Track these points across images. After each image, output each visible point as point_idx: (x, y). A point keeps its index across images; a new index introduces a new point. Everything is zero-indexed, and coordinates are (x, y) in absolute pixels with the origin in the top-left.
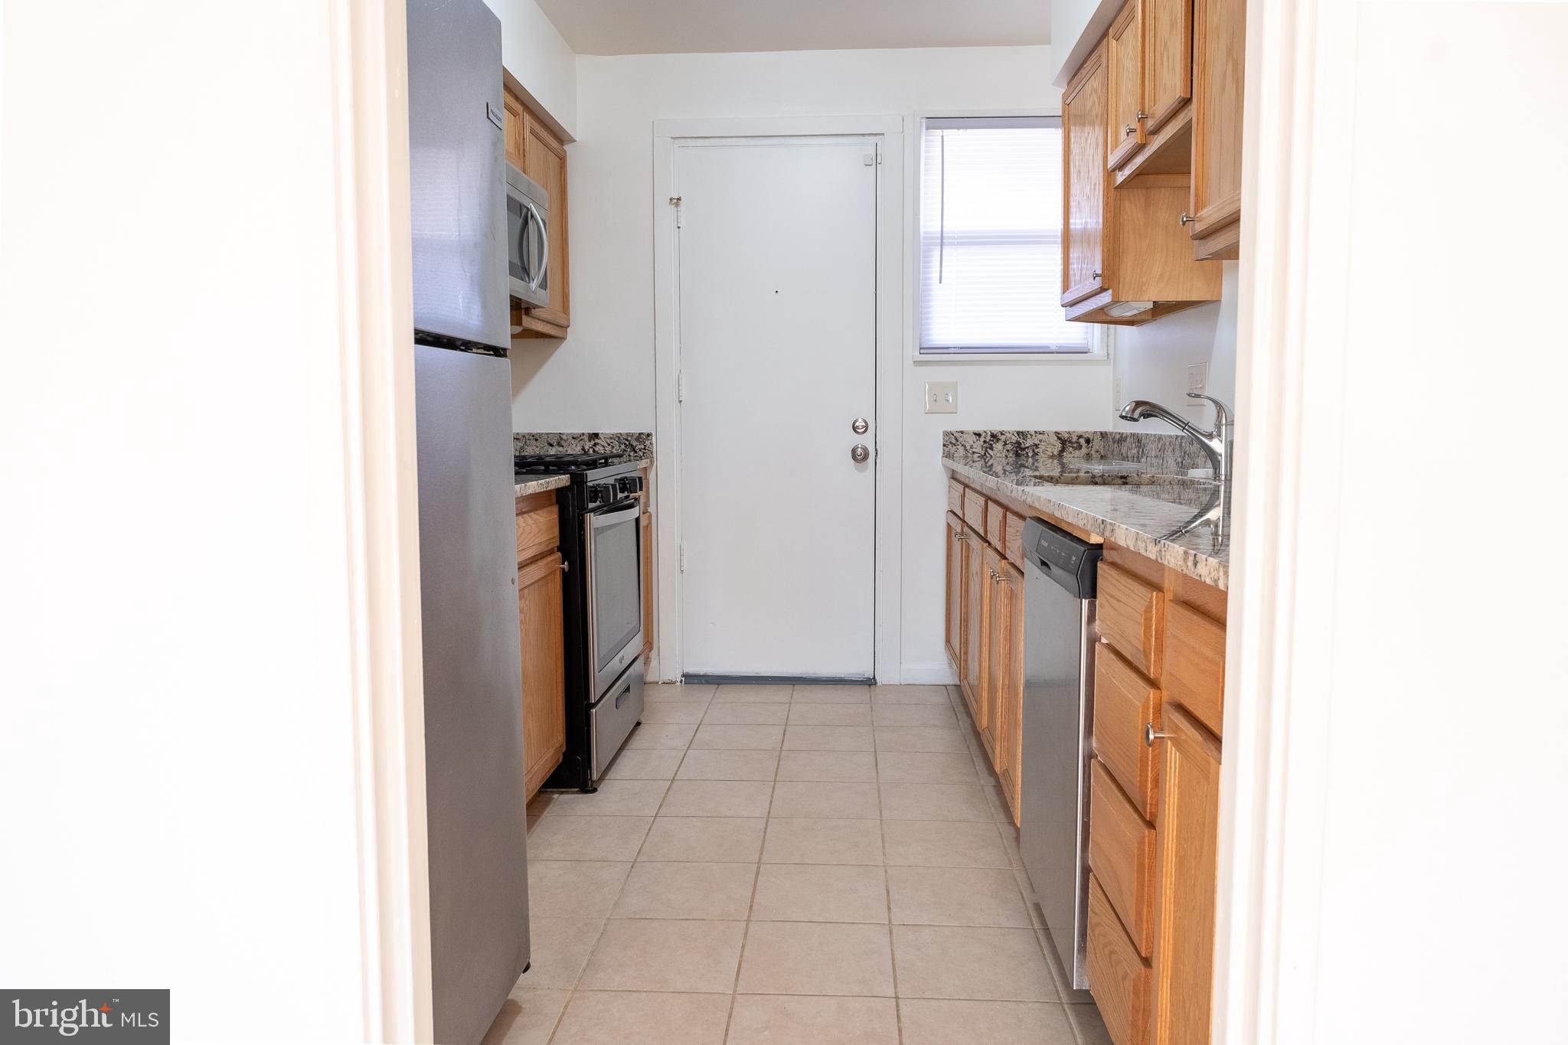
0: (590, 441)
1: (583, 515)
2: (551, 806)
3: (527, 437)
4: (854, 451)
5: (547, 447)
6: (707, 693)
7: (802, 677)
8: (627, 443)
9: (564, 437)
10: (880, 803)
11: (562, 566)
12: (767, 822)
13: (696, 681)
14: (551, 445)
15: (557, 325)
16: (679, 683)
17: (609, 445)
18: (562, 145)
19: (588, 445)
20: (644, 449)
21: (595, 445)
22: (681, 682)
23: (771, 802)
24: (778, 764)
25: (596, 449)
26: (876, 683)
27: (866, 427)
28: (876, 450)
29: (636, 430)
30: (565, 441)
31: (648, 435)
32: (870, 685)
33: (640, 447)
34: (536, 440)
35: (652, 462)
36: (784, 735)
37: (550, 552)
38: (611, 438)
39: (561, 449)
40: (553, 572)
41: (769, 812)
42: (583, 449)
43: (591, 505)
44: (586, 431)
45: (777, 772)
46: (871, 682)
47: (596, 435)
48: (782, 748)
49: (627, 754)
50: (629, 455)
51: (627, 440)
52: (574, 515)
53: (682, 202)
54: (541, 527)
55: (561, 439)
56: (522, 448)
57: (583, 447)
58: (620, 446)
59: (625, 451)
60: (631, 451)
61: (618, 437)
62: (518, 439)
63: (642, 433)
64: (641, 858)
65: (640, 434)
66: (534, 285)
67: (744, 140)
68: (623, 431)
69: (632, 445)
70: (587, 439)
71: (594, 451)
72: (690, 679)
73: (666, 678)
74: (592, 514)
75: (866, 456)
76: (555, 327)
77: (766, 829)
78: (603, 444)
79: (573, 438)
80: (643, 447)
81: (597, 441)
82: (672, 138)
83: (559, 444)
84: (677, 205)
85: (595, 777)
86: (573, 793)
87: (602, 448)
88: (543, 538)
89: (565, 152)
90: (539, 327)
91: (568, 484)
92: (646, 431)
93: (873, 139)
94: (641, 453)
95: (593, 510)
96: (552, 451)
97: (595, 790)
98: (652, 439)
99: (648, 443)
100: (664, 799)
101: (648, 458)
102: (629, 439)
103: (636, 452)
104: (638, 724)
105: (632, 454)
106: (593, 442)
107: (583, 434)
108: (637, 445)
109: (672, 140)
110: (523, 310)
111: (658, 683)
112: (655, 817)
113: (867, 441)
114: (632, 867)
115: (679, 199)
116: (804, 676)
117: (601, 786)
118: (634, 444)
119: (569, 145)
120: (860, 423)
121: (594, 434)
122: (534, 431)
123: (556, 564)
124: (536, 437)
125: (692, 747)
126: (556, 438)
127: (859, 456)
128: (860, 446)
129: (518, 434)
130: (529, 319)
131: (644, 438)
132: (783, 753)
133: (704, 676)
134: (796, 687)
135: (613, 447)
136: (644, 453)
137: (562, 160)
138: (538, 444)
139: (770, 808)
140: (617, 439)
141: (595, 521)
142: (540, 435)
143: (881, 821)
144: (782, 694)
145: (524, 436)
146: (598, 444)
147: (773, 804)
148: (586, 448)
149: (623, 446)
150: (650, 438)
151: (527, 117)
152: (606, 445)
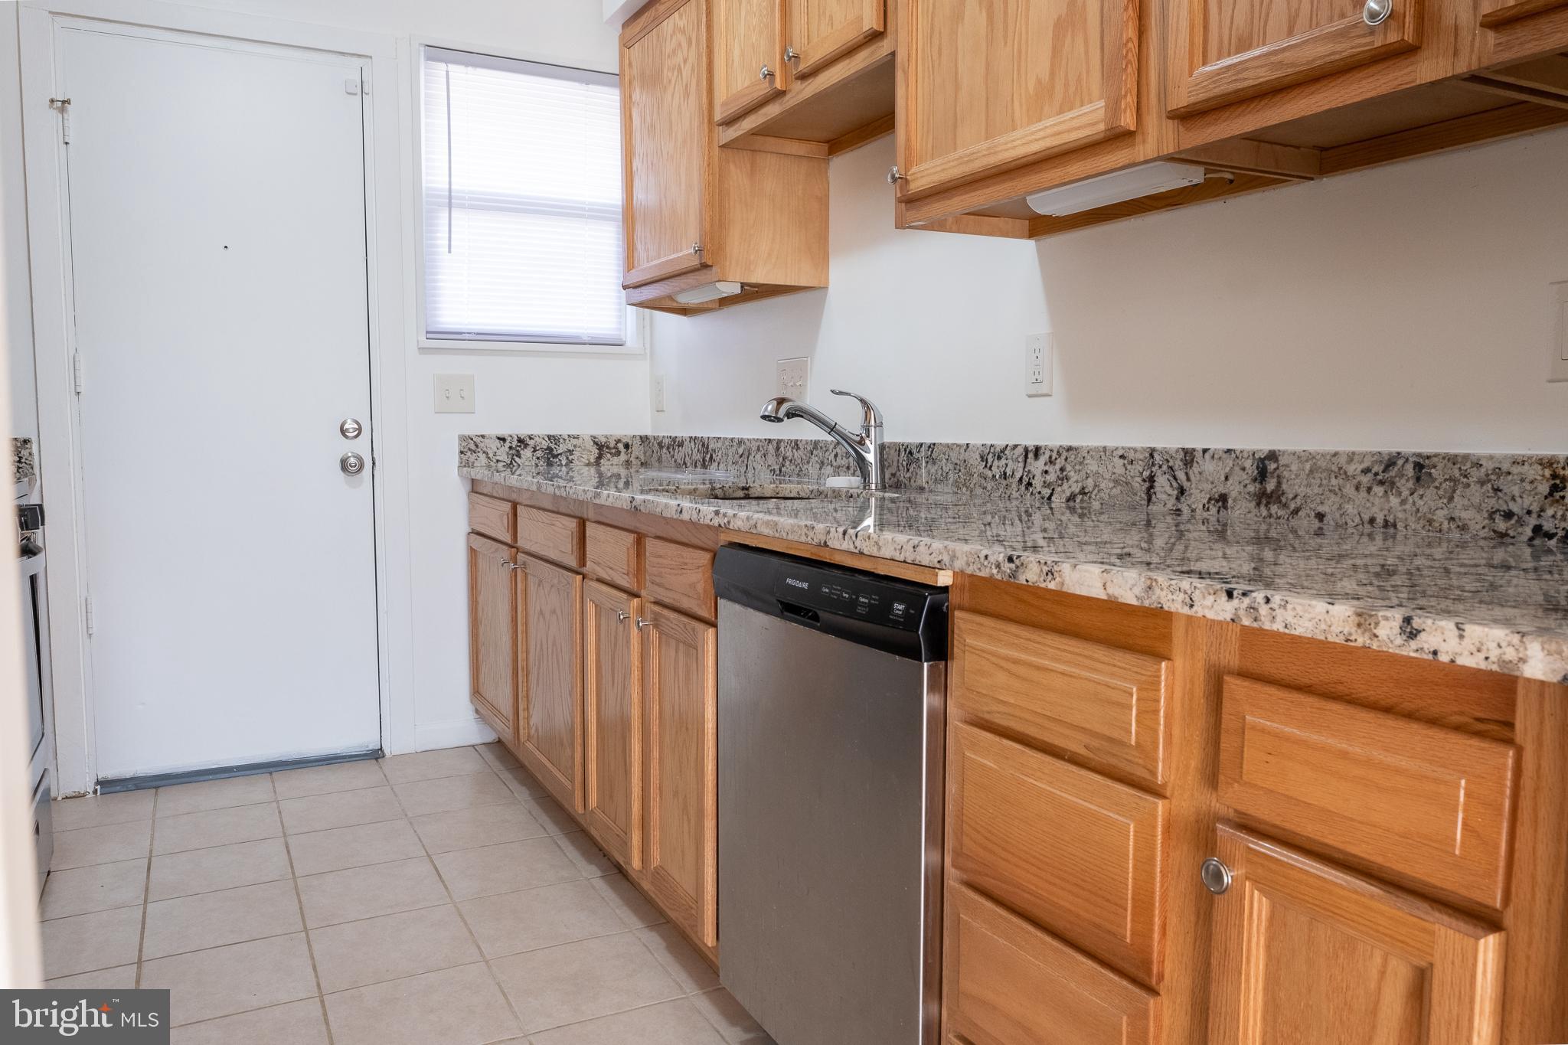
4: (344, 461)
10: (472, 935)
12: (323, 1003)
13: (120, 789)
16: (93, 796)
22: (95, 792)
23: (315, 967)
24: (300, 901)
26: (384, 756)
27: (359, 430)
28: (373, 459)
32: (376, 759)
36: (289, 852)
41: (319, 986)
45: (303, 915)
46: (377, 755)
48: (294, 874)
72: (108, 786)
75: (360, 468)
77: (325, 1015)
113: (360, 446)
116: (284, 759)
120: (350, 425)
125: (151, 897)
127: (352, 467)
128: (352, 454)
132: (299, 881)
133: (131, 779)
134: (276, 775)
139: (317, 977)
143: (487, 962)
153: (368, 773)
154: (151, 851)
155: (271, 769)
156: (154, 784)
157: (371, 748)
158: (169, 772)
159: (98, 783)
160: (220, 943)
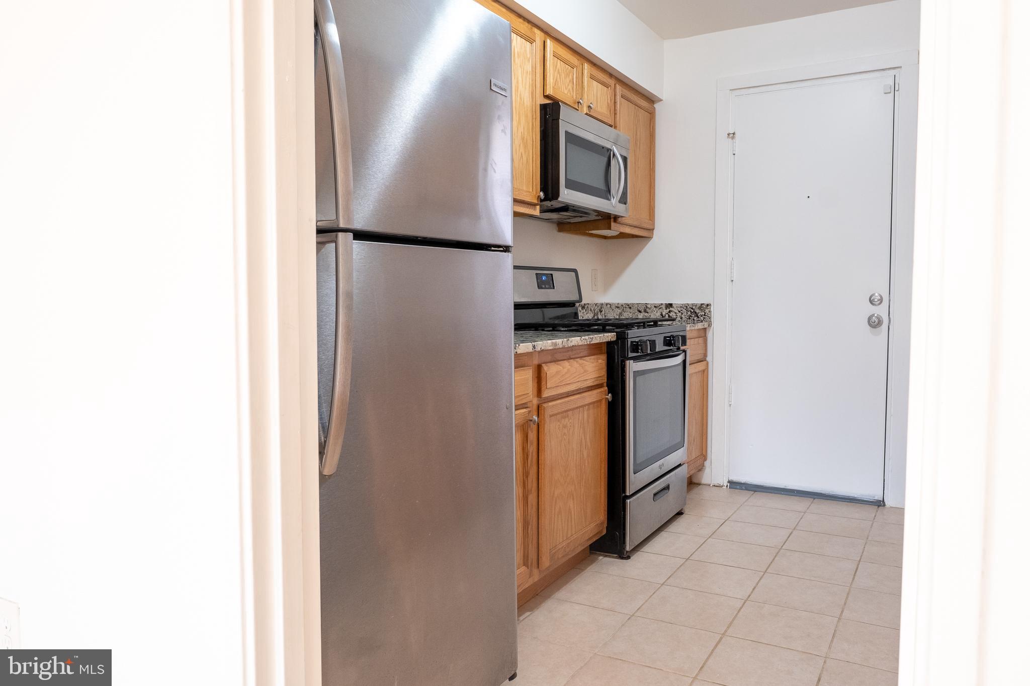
0: (666, 309)
1: (624, 362)
2: (594, 565)
3: (624, 306)
4: (869, 319)
5: (637, 313)
6: (742, 497)
7: (821, 494)
8: (692, 311)
9: (649, 306)
10: (845, 604)
11: (607, 397)
12: (745, 603)
13: (738, 487)
14: (640, 312)
15: (647, 229)
16: (725, 487)
17: (679, 312)
18: (654, 104)
19: (665, 312)
20: (705, 315)
21: (670, 312)
22: (727, 486)
23: (755, 588)
24: (774, 559)
25: (671, 315)
26: (884, 505)
27: (881, 300)
28: (889, 318)
29: (699, 301)
30: (650, 309)
31: (708, 305)
32: (879, 506)
33: (701, 314)
34: (630, 308)
35: (710, 325)
36: (789, 537)
37: (599, 386)
38: (681, 307)
39: (646, 314)
40: (600, 401)
41: (749, 596)
42: (662, 315)
43: (631, 355)
44: (664, 302)
45: (770, 565)
46: (880, 504)
47: (671, 305)
48: (782, 547)
49: (663, 534)
50: (694, 320)
51: (692, 309)
52: (618, 362)
53: (736, 135)
54: (591, 370)
55: (647, 307)
56: (621, 314)
57: (662, 313)
58: (687, 313)
59: (690, 316)
60: (695, 316)
61: (686, 306)
62: (618, 307)
63: (703, 304)
64: (638, 614)
65: (702, 304)
66: (614, 201)
67: (786, 85)
68: (690, 302)
69: (696, 312)
70: (664, 308)
71: (669, 316)
72: (733, 484)
73: (716, 482)
74: (632, 362)
75: (880, 323)
76: (642, 230)
77: (741, 608)
78: (675, 311)
79: (655, 307)
80: (703, 314)
81: (671, 309)
82: (730, 90)
83: (645, 311)
84: (733, 138)
85: (628, 548)
86: (613, 557)
87: (674, 314)
89: (655, 108)
90: (628, 230)
91: (614, 339)
92: (706, 302)
93: (892, 72)
94: (702, 318)
95: (632, 358)
96: (641, 316)
97: (628, 558)
98: (710, 308)
99: (707, 311)
100: (675, 572)
101: (707, 321)
102: (694, 308)
103: (698, 317)
104: (680, 513)
105: (695, 318)
106: (668, 310)
107: (662, 304)
108: (699, 312)
109: (731, 91)
110: (612, 220)
111: (710, 485)
112: (662, 585)
113: (881, 311)
114: (629, 619)
115: (734, 134)
116: (823, 492)
117: (634, 556)
118: (697, 312)
119: (658, 104)
120: (876, 298)
121: (669, 304)
122: (629, 302)
123: (603, 395)
124: (630, 306)
125: (713, 536)
126: (643, 307)
127: (874, 323)
128: (876, 315)
129: (618, 304)
130: (618, 225)
131: (705, 307)
132: (782, 551)
133: (744, 484)
134: (816, 500)
135: (682, 314)
136: (704, 318)
137: (652, 114)
138: (631, 311)
139: (752, 592)
140: (685, 308)
141: (633, 367)
142: (633, 304)
143: (839, 619)
144: (800, 505)
145: (622, 305)
146: (672, 311)
147: (756, 590)
148: (664, 314)
149: (689, 313)
150: (709, 307)
151: (619, 88)
152: (677, 312)
153: (871, 511)
154: (729, 518)
155: (816, 497)
156: (754, 489)
157: (876, 498)
158: (762, 484)
159: (729, 482)
160: (724, 563)
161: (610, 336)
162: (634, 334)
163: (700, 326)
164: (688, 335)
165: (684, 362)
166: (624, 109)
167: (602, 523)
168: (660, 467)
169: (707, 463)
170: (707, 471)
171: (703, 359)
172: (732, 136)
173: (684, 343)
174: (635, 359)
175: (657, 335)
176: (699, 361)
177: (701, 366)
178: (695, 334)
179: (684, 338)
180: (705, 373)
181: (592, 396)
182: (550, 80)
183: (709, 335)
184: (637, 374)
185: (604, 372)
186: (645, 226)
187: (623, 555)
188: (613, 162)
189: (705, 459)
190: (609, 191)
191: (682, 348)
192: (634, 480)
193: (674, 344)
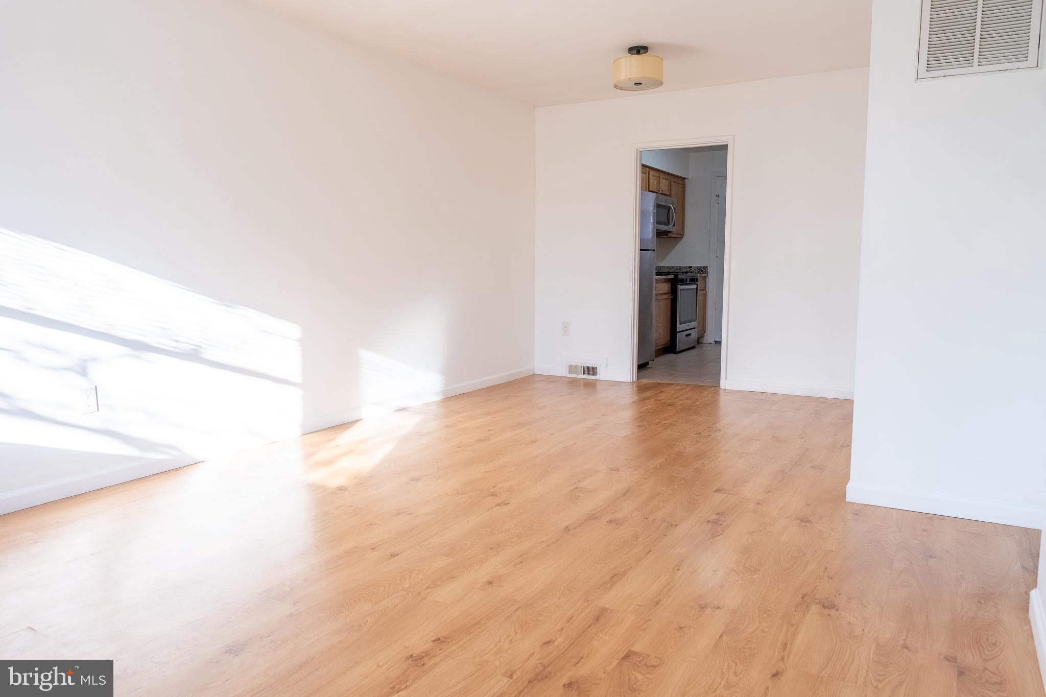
1: (677, 285)
3: (677, 267)
25: (692, 270)
29: (703, 265)
31: (707, 267)
34: (679, 267)
35: (707, 275)
37: (668, 293)
38: (695, 267)
40: (669, 298)
43: (679, 283)
47: (691, 267)
50: (701, 273)
52: (674, 285)
54: (665, 287)
55: (682, 267)
57: (688, 269)
60: (701, 271)
61: (697, 267)
66: (671, 226)
68: (699, 265)
74: (679, 285)
76: (679, 235)
79: (685, 267)
82: (717, 177)
83: (680, 270)
85: (677, 351)
86: (672, 354)
88: (666, 289)
89: (685, 182)
90: (675, 236)
91: (673, 278)
97: (677, 355)
98: (707, 269)
102: (701, 268)
104: (694, 347)
106: (690, 269)
107: (688, 266)
108: (703, 270)
117: (679, 355)
119: (686, 180)
122: (678, 265)
123: (670, 296)
124: (673, 267)
131: (705, 268)
135: (696, 270)
136: (705, 272)
137: (684, 186)
141: (680, 287)
149: (699, 270)
152: (694, 269)
161: (672, 276)
162: (681, 276)
163: (703, 275)
164: (699, 279)
165: (697, 288)
166: (674, 186)
167: (668, 341)
168: (688, 326)
169: (705, 334)
170: (705, 337)
171: (704, 289)
172: (718, 196)
173: (697, 281)
174: (681, 285)
175: (688, 277)
176: (703, 290)
177: (703, 292)
178: (701, 279)
179: (697, 279)
180: (705, 295)
181: (666, 296)
182: (651, 185)
183: (707, 280)
184: (681, 290)
185: (670, 289)
186: (681, 233)
187: (675, 352)
188: (671, 211)
189: (705, 332)
190: (669, 223)
191: (696, 283)
192: (680, 327)
193: (694, 281)
